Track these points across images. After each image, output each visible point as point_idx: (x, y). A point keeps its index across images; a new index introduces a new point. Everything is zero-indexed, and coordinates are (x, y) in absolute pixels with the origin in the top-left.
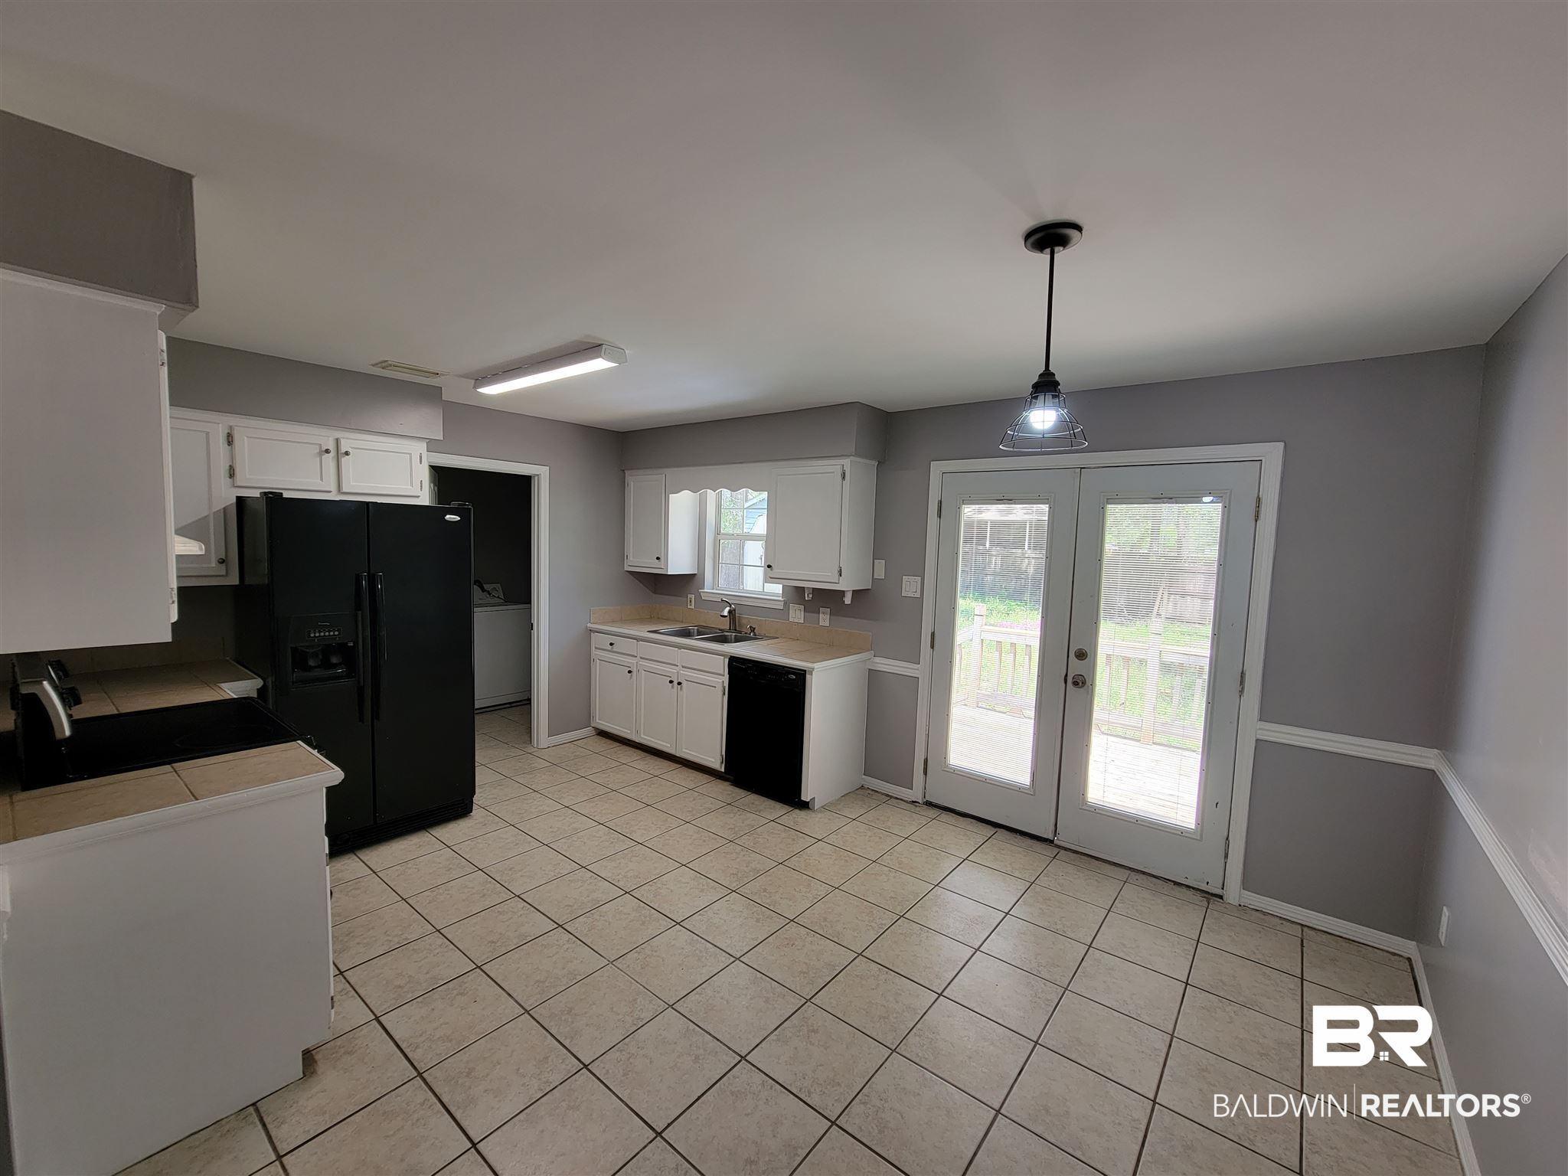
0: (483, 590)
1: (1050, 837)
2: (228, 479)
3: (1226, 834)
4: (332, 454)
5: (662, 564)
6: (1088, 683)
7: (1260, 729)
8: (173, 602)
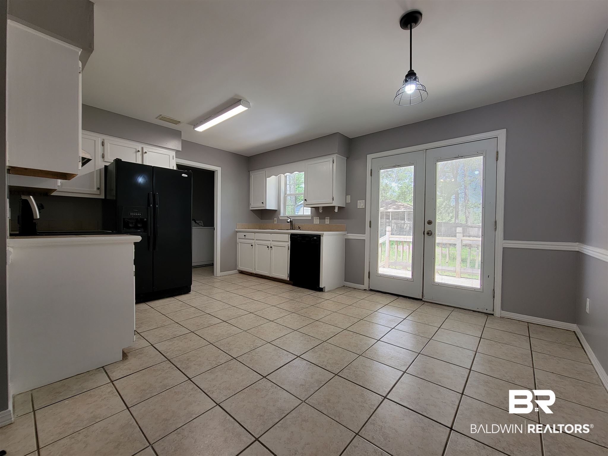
0: (196, 223)
1: (421, 298)
2: (102, 158)
3: (493, 288)
4: (140, 153)
5: (264, 205)
6: (433, 233)
7: (504, 243)
8: (80, 161)
